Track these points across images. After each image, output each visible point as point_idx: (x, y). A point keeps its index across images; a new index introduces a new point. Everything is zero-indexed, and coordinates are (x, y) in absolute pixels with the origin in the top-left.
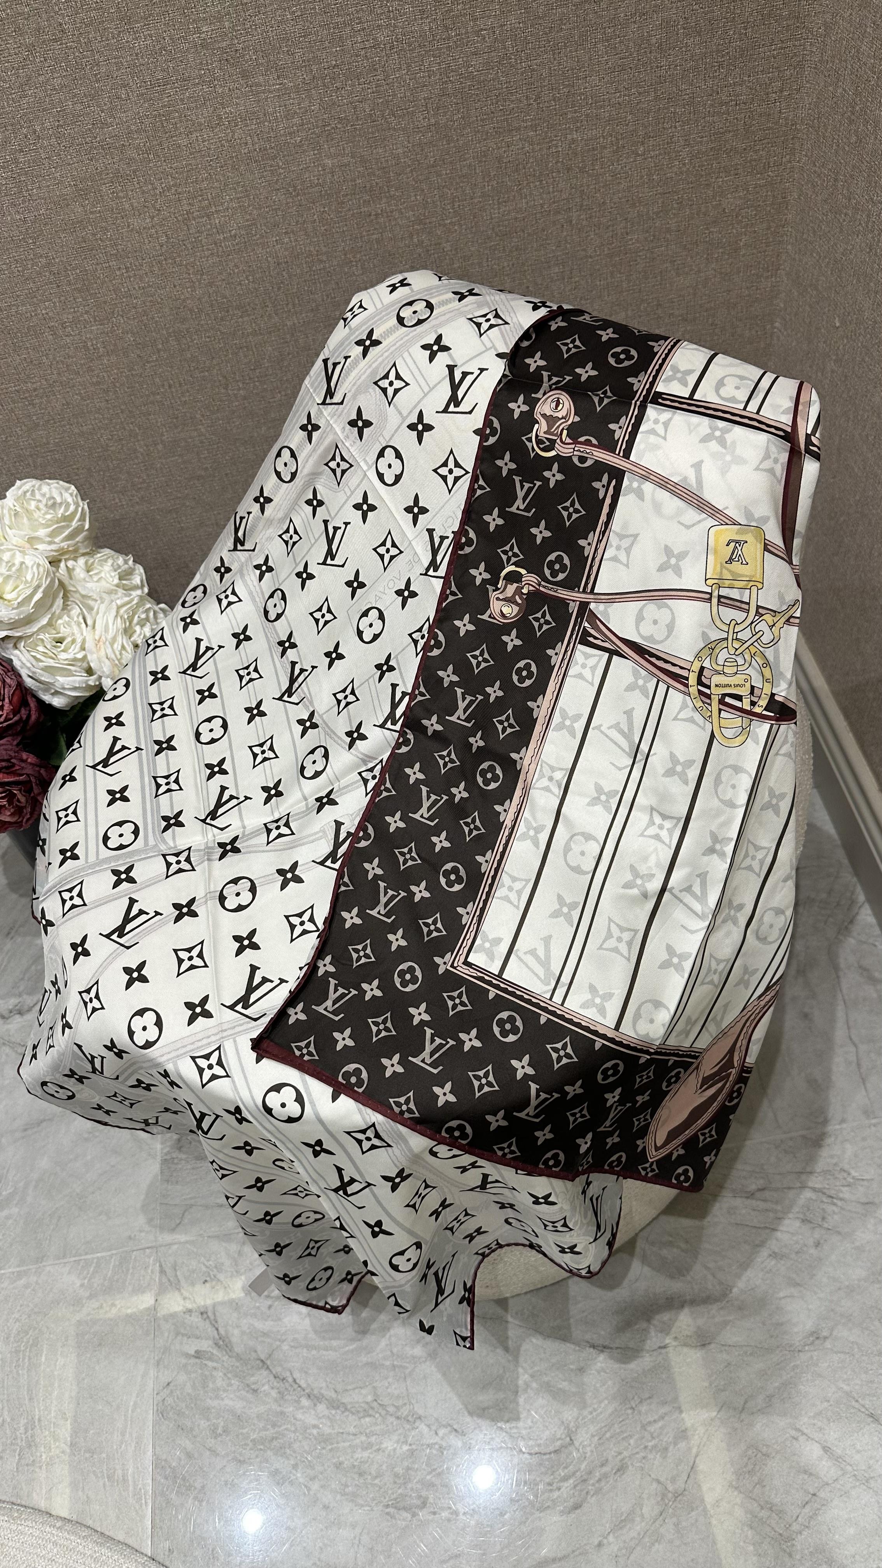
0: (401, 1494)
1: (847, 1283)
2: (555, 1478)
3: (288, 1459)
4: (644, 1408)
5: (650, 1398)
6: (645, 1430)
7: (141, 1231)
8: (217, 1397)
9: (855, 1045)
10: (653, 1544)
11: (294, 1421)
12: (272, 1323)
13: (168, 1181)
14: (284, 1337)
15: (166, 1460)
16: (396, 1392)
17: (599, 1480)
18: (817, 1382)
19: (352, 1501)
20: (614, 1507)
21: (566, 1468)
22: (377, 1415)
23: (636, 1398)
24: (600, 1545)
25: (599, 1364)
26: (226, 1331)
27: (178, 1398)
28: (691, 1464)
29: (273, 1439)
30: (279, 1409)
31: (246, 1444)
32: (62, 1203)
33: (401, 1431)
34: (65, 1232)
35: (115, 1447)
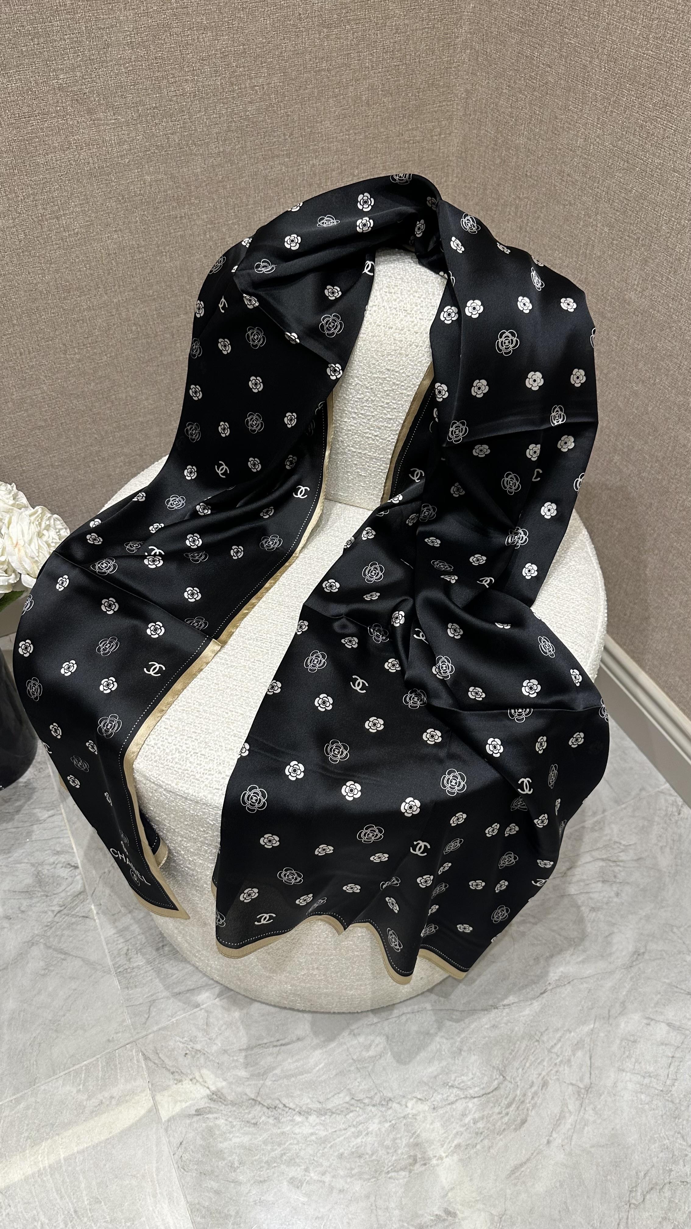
0: (396, 1160)
2: (502, 1108)
3: (299, 1166)
4: (545, 1038)
5: (546, 1030)
6: (551, 1052)
7: (117, 1033)
8: (225, 1140)
10: (584, 1128)
11: (295, 1136)
12: (252, 1069)
13: (128, 988)
14: (265, 1076)
16: (366, 1087)
17: (533, 1098)
18: (649, 983)
19: (360, 1178)
20: (549, 1113)
21: (506, 1098)
22: (358, 1109)
23: (537, 1033)
24: (549, 1142)
25: (505, 1019)
26: (216, 1087)
27: (193, 1152)
28: (589, 1065)
29: (282, 1155)
30: (279, 1131)
31: (261, 1167)
32: (38, 1032)
33: (380, 1114)
34: (48, 1053)
35: (151, 1209)
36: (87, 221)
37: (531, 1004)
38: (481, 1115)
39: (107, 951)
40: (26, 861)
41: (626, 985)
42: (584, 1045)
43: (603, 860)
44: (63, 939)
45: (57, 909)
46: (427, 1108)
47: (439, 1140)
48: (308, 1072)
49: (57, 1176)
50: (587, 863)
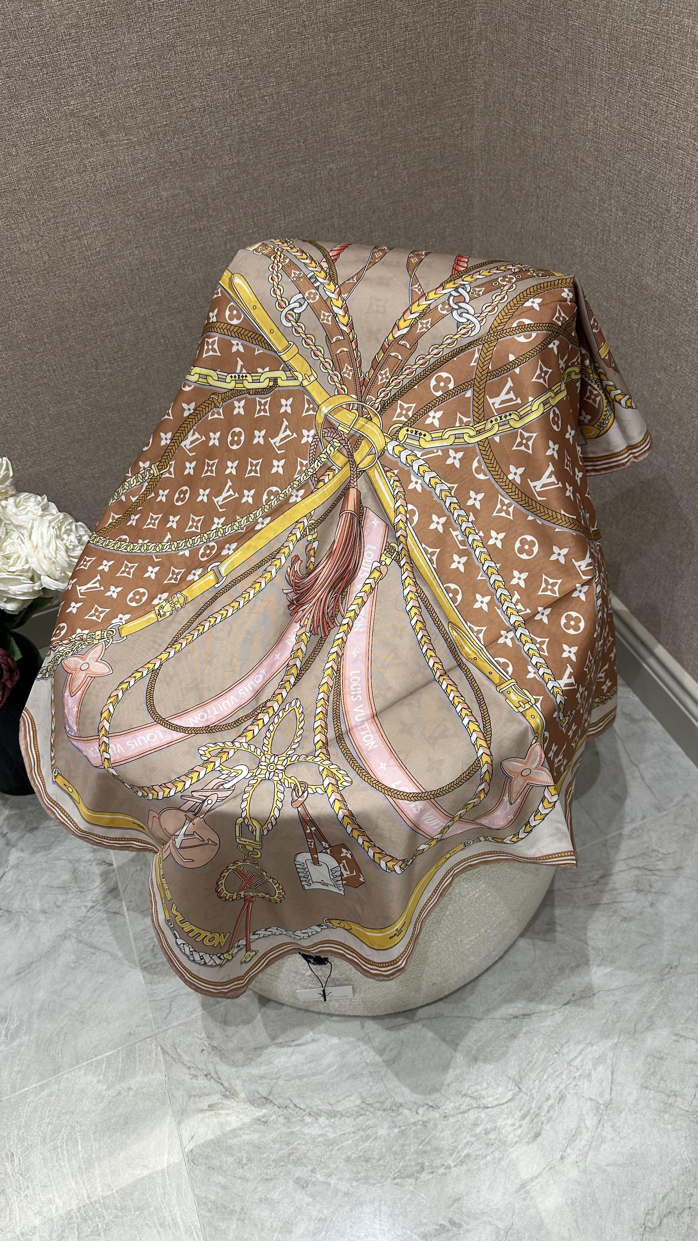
0: (403, 1166)
1: (679, 926)
2: (515, 1120)
3: (306, 1166)
4: (565, 1050)
5: (567, 1042)
6: (571, 1065)
7: (138, 1027)
8: (235, 1137)
9: (636, 766)
10: (600, 1146)
11: (303, 1136)
12: (265, 1067)
13: (151, 983)
14: (278, 1075)
15: (206, 1197)
16: (377, 1092)
17: (548, 1111)
18: (680, 998)
19: (366, 1183)
21: (521, 1110)
22: (368, 1113)
23: (557, 1044)
24: (562, 1158)
25: (524, 1029)
26: (230, 1084)
27: (203, 1146)
28: (610, 1080)
29: (290, 1155)
30: (288, 1131)
31: (269, 1165)
32: (65, 1022)
33: (389, 1119)
34: (73, 1044)
35: (160, 1200)
36: (108, 240)
37: (553, 1015)
38: (493, 1126)
39: (134, 946)
40: (64, 857)
41: (655, 998)
42: (606, 1059)
43: (638, 868)
44: (93, 934)
45: (90, 904)
46: (437, 1115)
47: (449, 1149)
48: (321, 1074)
49: (74, 1161)
50: (621, 871)
